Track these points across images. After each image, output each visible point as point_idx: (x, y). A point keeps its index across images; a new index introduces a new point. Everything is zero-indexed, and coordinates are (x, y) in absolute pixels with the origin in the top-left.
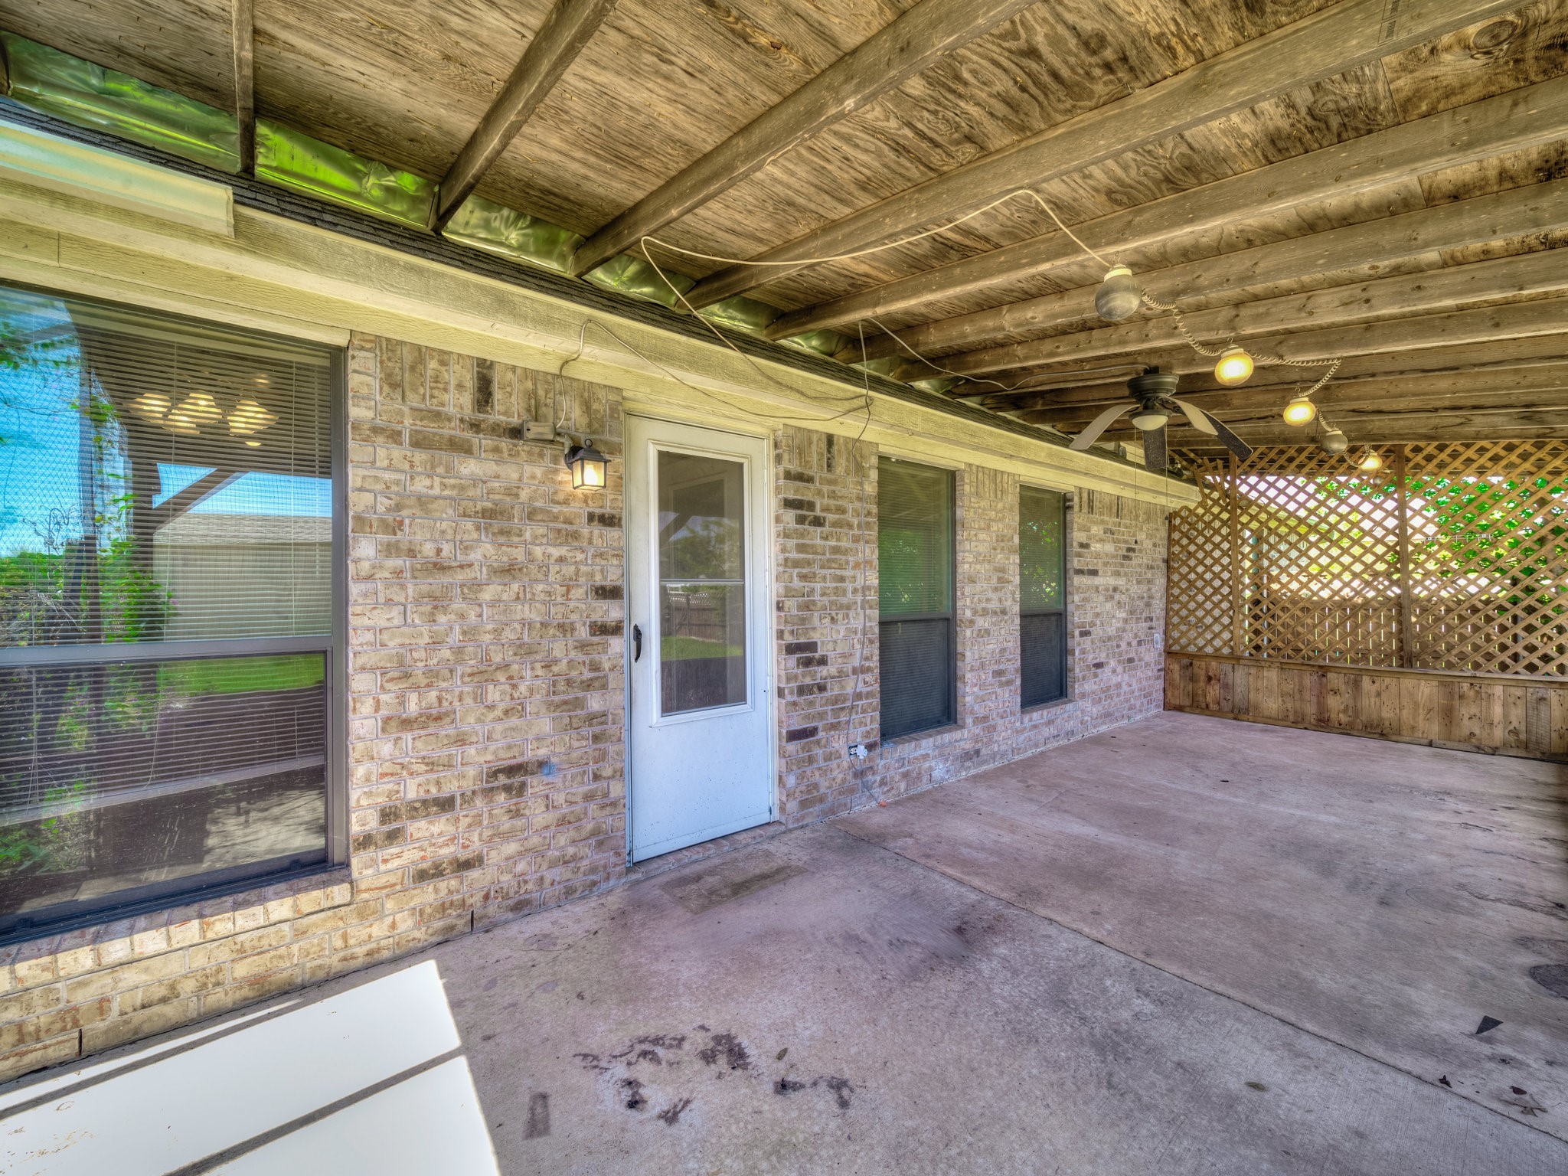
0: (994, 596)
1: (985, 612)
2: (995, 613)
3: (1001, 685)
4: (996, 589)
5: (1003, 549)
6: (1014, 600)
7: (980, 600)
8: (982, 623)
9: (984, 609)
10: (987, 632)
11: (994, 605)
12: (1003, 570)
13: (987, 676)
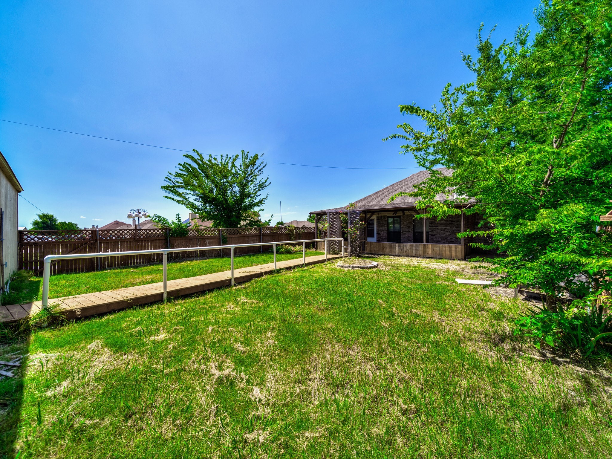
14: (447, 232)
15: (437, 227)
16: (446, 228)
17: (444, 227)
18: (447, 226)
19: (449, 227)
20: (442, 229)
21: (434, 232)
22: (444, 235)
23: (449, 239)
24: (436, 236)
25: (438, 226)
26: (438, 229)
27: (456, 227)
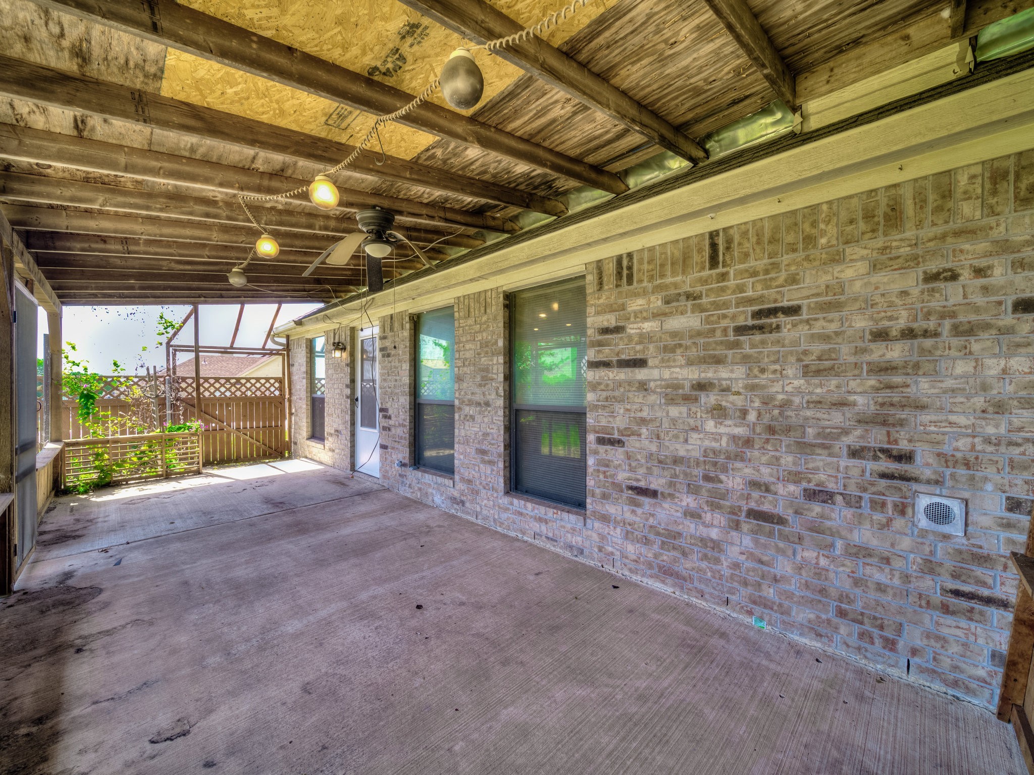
0: (477, 390)
1: (470, 403)
2: (479, 404)
3: (484, 462)
4: (480, 385)
5: (487, 353)
6: (497, 394)
7: (466, 394)
8: (467, 410)
9: (469, 400)
10: (473, 418)
11: (478, 398)
12: (486, 370)
13: (471, 450)
14: (719, 412)
15: (641, 374)
16: (709, 374)
17: (693, 374)
18: (718, 361)
19: (739, 372)
20: (675, 386)
21: (620, 409)
22: (694, 446)
23: (733, 482)
24: (632, 443)
25: (640, 363)
26: (643, 386)
27: (806, 372)
